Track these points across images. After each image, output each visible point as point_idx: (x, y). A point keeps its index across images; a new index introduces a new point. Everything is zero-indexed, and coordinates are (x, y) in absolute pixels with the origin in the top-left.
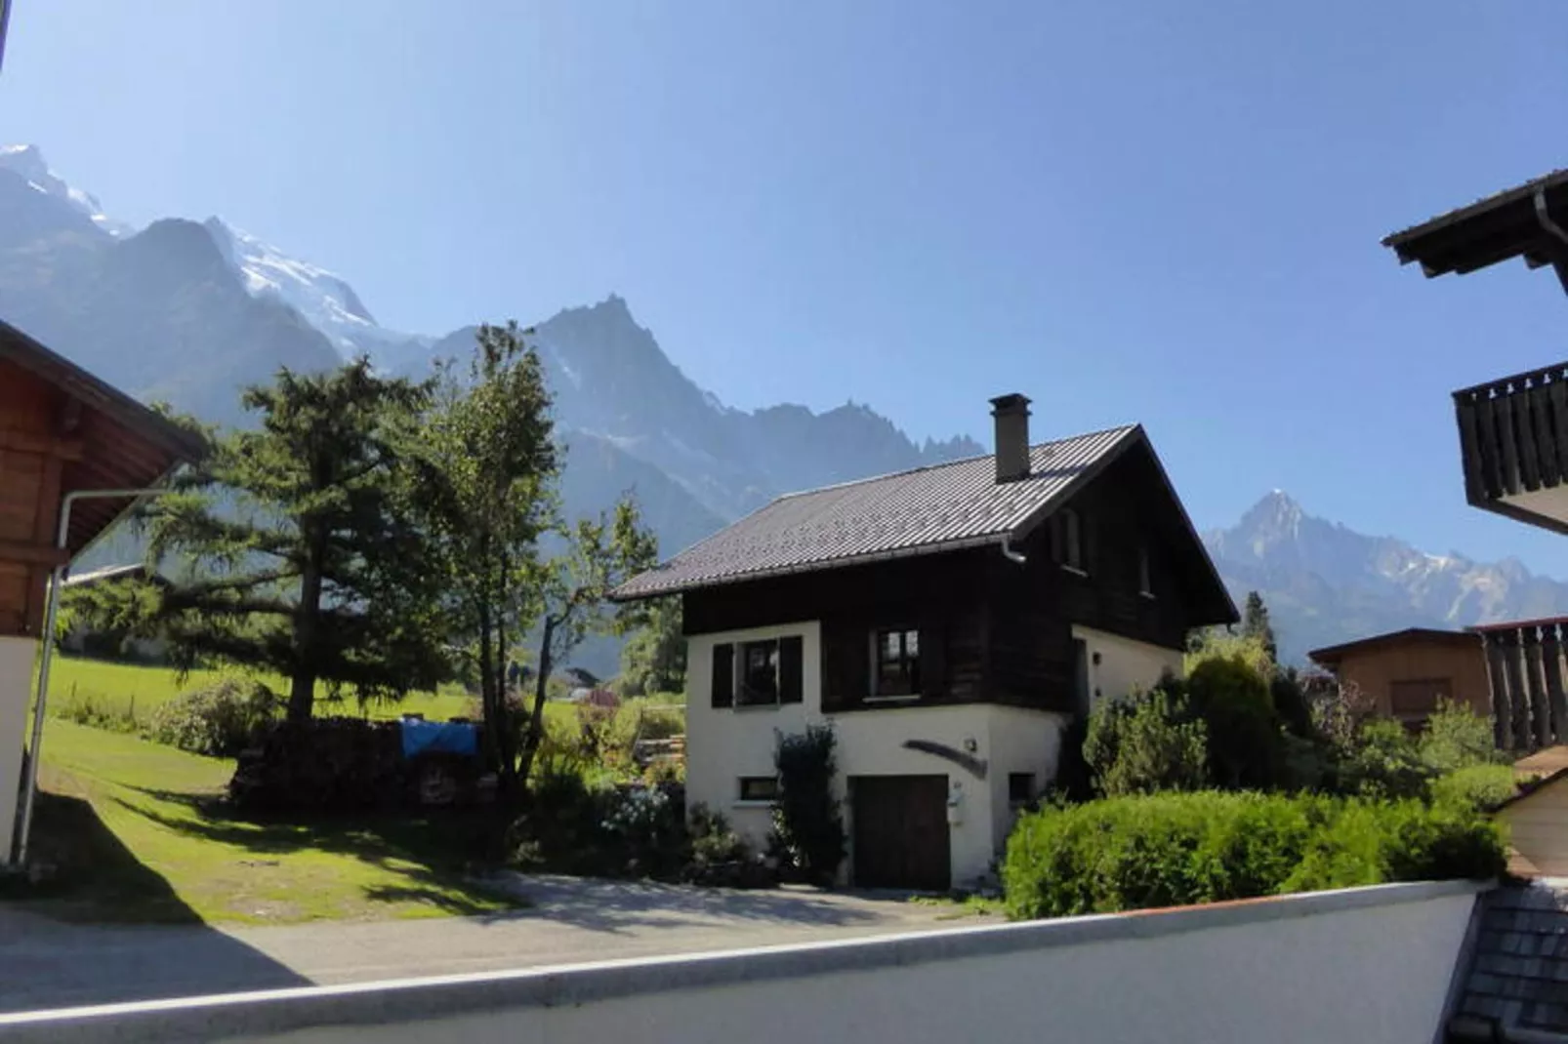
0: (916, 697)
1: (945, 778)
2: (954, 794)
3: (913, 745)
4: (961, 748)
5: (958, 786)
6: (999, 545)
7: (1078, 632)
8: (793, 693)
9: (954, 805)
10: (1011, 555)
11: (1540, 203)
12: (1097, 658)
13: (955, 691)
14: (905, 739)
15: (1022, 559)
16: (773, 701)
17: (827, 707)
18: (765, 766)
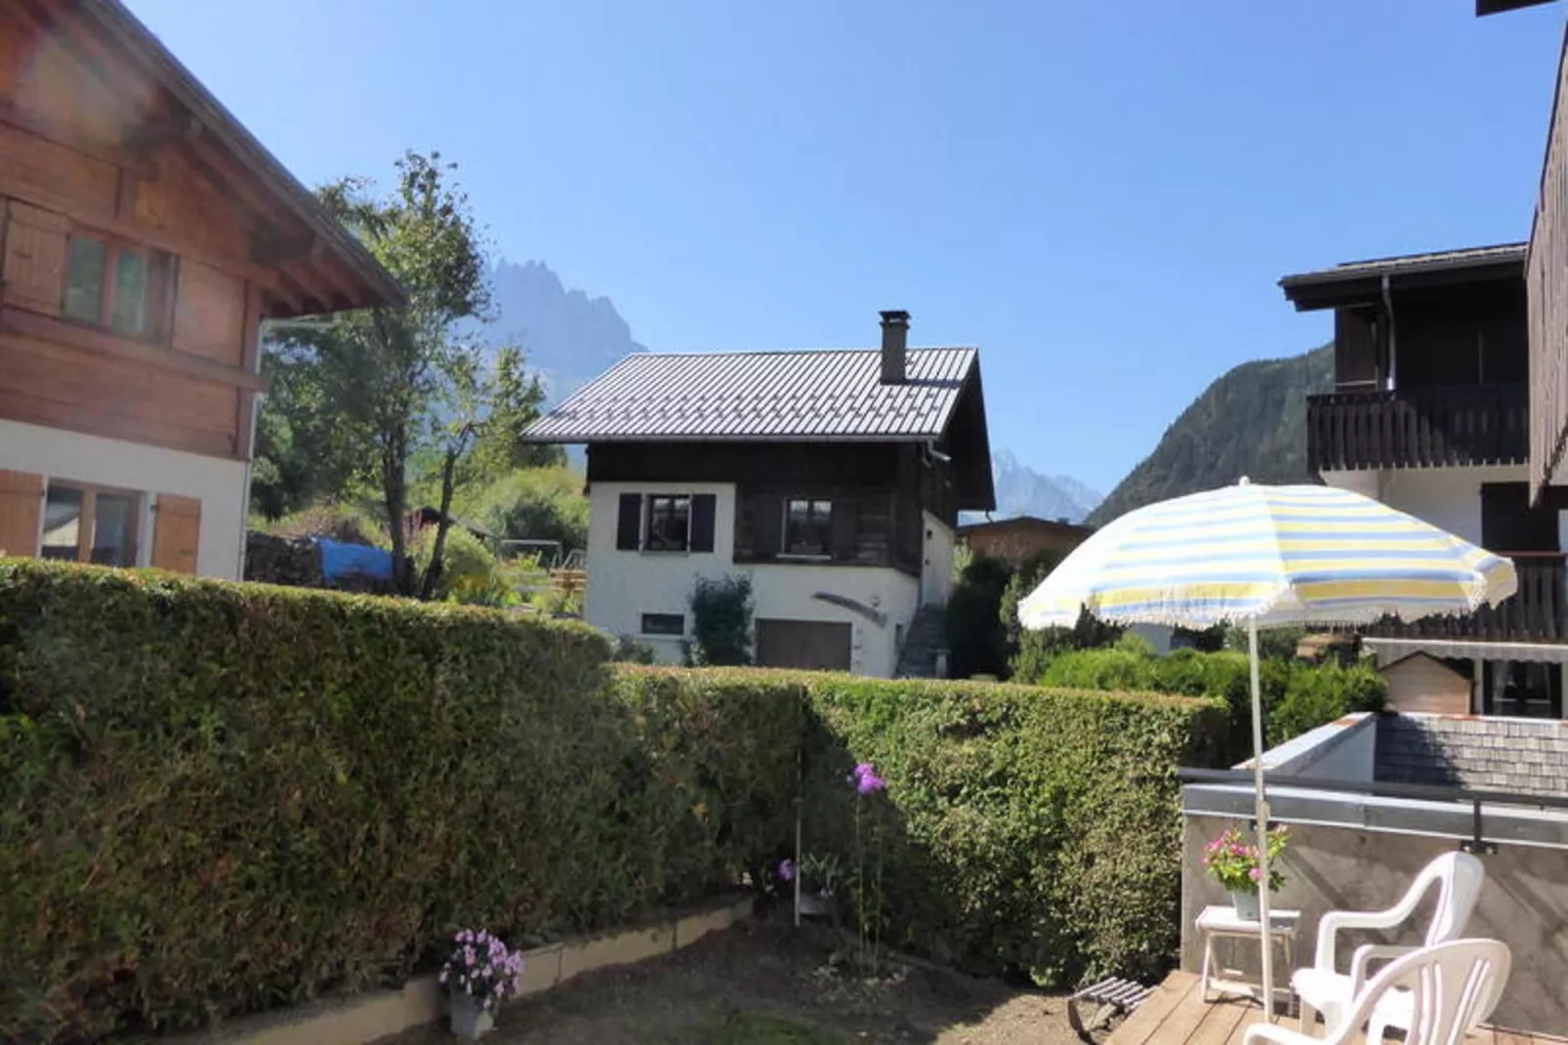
0: (827, 557)
1: (849, 626)
2: (855, 640)
3: (821, 596)
4: (866, 603)
5: (860, 632)
6: (926, 444)
7: (926, 515)
8: (704, 543)
9: (857, 648)
10: (936, 454)
11: (1386, 283)
12: (930, 533)
13: (862, 555)
14: (814, 591)
15: (947, 458)
16: (684, 549)
17: (738, 559)
18: (678, 604)
